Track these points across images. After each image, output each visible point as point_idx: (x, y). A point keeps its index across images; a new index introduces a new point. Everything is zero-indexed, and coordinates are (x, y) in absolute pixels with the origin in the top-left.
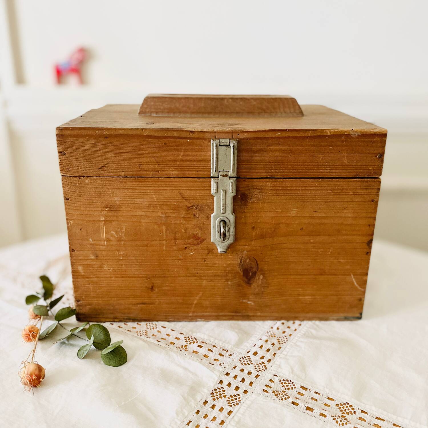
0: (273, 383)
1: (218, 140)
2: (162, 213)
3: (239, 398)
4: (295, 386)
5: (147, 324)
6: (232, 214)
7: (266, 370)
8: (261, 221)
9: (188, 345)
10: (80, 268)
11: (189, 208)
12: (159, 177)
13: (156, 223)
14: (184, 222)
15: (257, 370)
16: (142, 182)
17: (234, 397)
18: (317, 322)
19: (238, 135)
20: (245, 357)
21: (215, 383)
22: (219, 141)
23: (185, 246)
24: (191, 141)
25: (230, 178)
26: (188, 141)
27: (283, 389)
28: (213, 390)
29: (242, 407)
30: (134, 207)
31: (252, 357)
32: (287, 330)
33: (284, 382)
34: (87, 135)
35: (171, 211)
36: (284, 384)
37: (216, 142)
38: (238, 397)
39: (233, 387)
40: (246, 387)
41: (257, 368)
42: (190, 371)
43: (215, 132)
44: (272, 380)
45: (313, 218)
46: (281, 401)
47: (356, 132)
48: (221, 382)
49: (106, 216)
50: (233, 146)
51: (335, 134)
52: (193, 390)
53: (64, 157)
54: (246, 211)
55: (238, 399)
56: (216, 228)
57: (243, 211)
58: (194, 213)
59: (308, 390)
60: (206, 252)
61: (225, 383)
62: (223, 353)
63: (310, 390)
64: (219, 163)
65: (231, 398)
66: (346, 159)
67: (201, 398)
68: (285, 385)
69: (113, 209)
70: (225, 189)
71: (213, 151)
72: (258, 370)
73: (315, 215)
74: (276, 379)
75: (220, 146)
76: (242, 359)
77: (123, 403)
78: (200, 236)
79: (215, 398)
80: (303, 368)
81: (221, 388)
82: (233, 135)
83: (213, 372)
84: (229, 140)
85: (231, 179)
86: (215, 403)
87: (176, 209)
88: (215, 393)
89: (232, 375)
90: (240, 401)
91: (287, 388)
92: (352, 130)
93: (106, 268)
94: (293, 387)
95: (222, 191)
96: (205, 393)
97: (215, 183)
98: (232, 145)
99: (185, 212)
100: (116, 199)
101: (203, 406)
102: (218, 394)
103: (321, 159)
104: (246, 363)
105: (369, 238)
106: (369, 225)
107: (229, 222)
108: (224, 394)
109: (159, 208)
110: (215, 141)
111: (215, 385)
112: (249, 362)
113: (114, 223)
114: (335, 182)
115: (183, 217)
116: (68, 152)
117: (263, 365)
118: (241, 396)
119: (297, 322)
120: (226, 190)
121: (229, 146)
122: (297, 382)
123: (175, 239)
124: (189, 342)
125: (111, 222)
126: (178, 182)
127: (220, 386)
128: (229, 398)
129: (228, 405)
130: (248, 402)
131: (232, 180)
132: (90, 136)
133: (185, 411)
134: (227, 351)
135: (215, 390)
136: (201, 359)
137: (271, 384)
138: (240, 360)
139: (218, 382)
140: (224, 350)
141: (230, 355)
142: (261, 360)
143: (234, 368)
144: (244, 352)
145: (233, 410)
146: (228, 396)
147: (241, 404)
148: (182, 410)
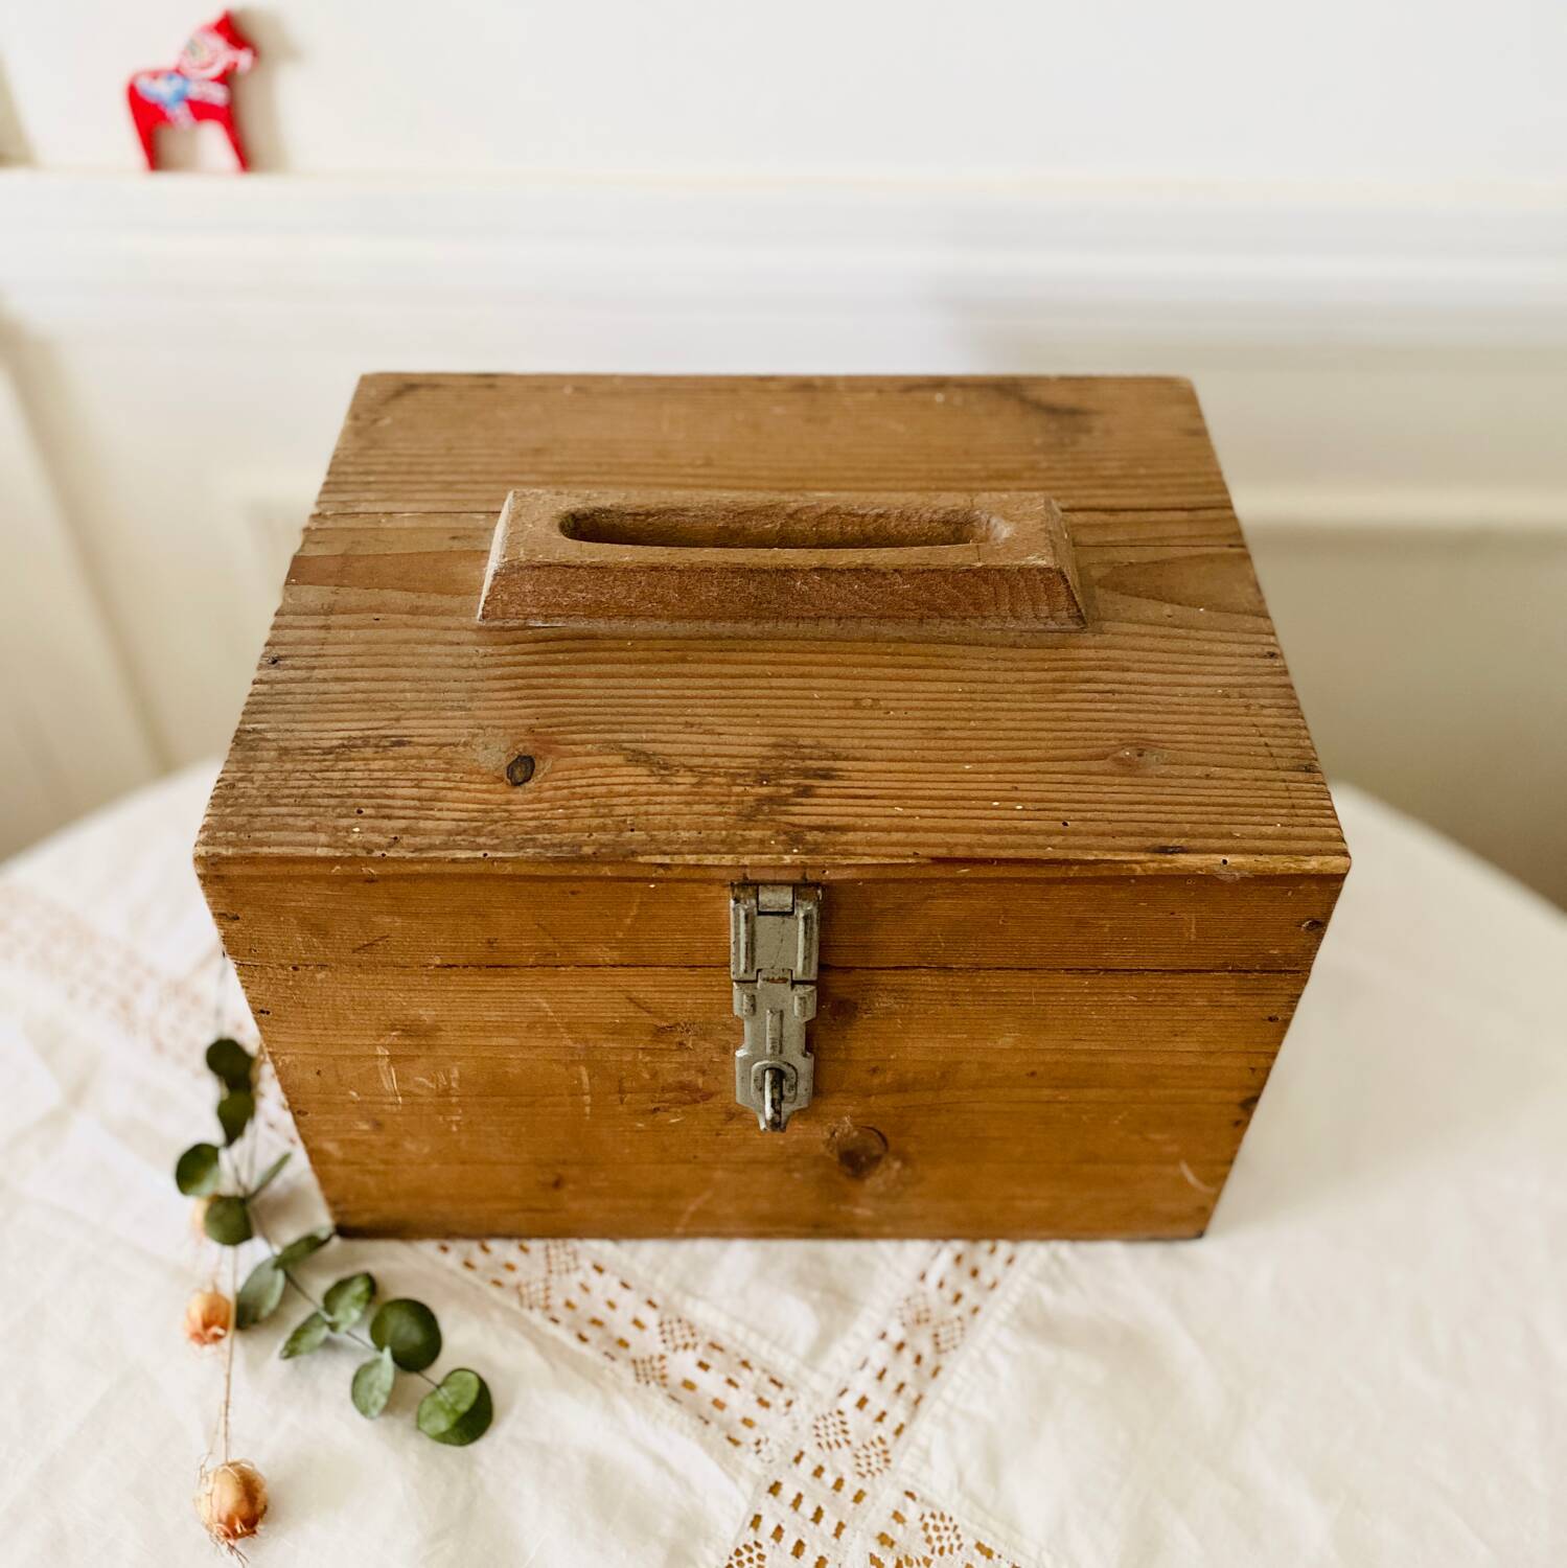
0: (900, 1526)
1: (754, 902)
2: (576, 1041)
4: (962, 1540)
5: (547, 1248)
6: (805, 1056)
7: (885, 1471)
8: (898, 1057)
9: (669, 1354)
10: (330, 1147)
11: (659, 1032)
12: (557, 966)
13: (558, 1061)
14: (648, 1059)
15: (858, 1469)
16: (502, 976)
18: (1064, 1249)
19: (824, 872)
20: (830, 1414)
21: (738, 1526)
22: (758, 903)
23: (653, 1106)
24: (661, 885)
25: (794, 983)
26: (652, 886)
27: (925, 1551)
28: (732, 1557)
30: (482, 1029)
31: (853, 1417)
32: (967, 1288)
33: (931, 1522)
34: (305, 877)
35: (604, 1036)
36: (931, 1532)
37: (746, 907)
39: (788, 1542)
40: (823, 1544)
41: (863, 1462)
42: (671, 1472)
43: (745, 866)
44: (901, 1514)
45: (1071, 1052)
47: (1238, 869)
48: (756, 1521)
49: (390, 1046)
50: (806, 918)
51: (1160, 873)
52: (679, 1556)
53: (235, 926)
54: (848, 1037)
56: (752, 1081)
57: (840, 1037)
58: (677, 1039)
59: (995, 1557)
60: (723, 1116)
61: (768, 1525)
62: (769, 1392)
63: (1000, 1557)
64: (758, 952)
66: (1193, 930)
68: (934, 1535)
69: (412, 1030)
70: (779, 1008)
71: (737, 927)
72: (864, 1470)
73: (1077, 1046)
74: (912, 1511)
75: (760, 913)
76: (821, 1424)
78: (701, 1086)
80: (993, 1467)
81: (753, 1547)
82: (805, 874)
83: (735, 1481)
84: (791, 900)
85: (797, 986)
87: (616, 1031)
89: (788, 1493)
91: (937, 1545)
92: (1225, 862)
93: (410, 1146)
94: (956, 1543)
95: (768, 1012)
97: (745, 997)
98: (801, 915)
99: (649, 1038)
100: (421, 1012)
103: (1106, 930)
104: (832, 1439)
105: (1249, 1094)
106: (1253, 1069)
107: (792, 1071)
109: (562, 1030)
110: (742, 901)
111: (736, 1538)
112: (841, 1438)
113: (423, 1060)
114: (1152, 979)
115: (642, 1049)
116: (247, 913)
117: (880, 1447)
119: (1004, 1247)
120: (782, 1011)
121: (792, 913)
122: (967, 1524)
123: (621, 1091)
124: (671, 1345)
125: (411, 1058)
126: (623, 977)
127: (750, 1536)
131: (801, 990)
132: (314, 879)
134: (780, 1386)
135: (738, 1553)
136: (707, 1422)
137: (896, 1532)
138: (816, 1427)
139: (748, 1524)
140: (774, 1381)
141: (789, 1404)
142: (875, 1427)
143: (797, 1460)
144: (830, 1392)
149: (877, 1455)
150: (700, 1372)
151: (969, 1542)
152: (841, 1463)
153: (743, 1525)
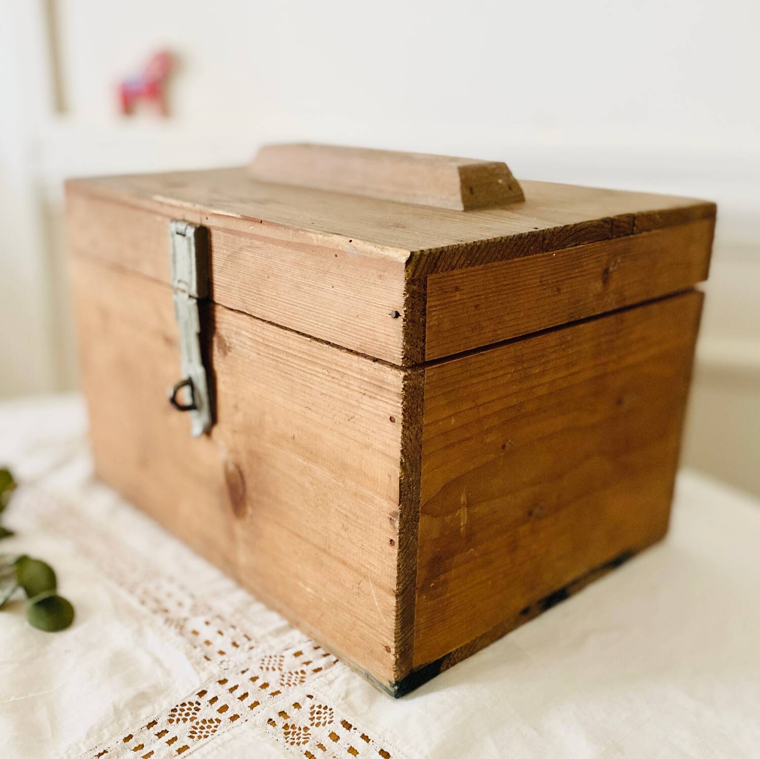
0: (296, 709)
3: (216, 726)
4: (334, 719)
7: (298, 685)
15: (282, 682)
17: (208, 722)
20: (275, 656)
21: (190, 693)
27: (309, 723)
28: (179, 705)
29: (211, 743)
31: (289, 659)
33: (318, 709)
36: (315, 714)
38: (216, 723)
39: (219, 704)
40: (241, 709)
41: (286, 679)
42: (162, 666)
44: (300, 704)
46: (288, 745)
48: (203, 693)
52: (143, 698)
55: (213, 728)
59: (352, 729)
61: (209, 696)
62: (241, 641)
63: (355, 729)
65: (201, 724)
67: (148, 715)
68: (316, 716)
72: (285, 682)
74: (307, 703)
76: (267, 659)
77: (12, 699)
79: (175, 719)
81: (195, 703)
83: (199, 673)
86: (170, 727)
88: (178, 711)
89: (230, 684)
90: (214, 731)
91: (316, 721)
94: (329, 720)
96: (160, 709)
101: (143, 729)
102: (183, 713)
104: (270, 666)
108: (196, 714)
111: (186, 698)
112: (277, 667)
117: (301, 675)
118: (221, 724)
127: (195, 699)
128: (198, 723)
129: (190, 734)
130: (227, 736)
133: (105, 731)
134: (249, 639)
135: (184, 704)
136: (195, 647)
137: (293, 713)
138: (263, 660)
139: (197, 692)
140: (246, 636)
141: (251, 648)
142: (302, 666)
143: (243, 672)
144: (282, 646)
145: (192, 745)
146: (200, 719)
147: (213, 737)
148: (101, 730)
149: (297, 678)
150: (205, 626)
151: (337, 720)
152: (273, 678)
153: (194, 692)
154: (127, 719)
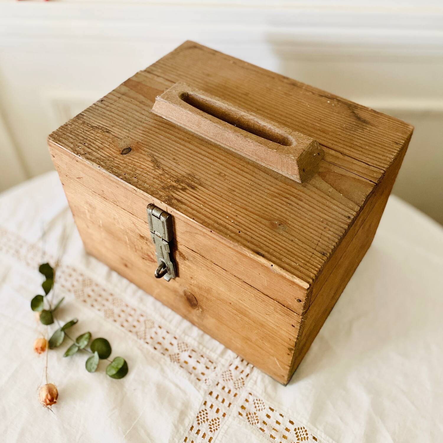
0: (247, 403)
4: (265, 407)
7: (243, 387)
9: (180, 353)
15: (235, 387)
17: (214, 421)
20: (227, 371)
27: (255, 410)
28: (199, 414)
29: (220, 433)
31: (234, 372)
33: (256, 402)
38: (218, 420)
39: (215, 409)
40: (225, 409)
41: (237, 385)
42: (180, 388)
44: (248, 399)
46: (251, 425)
48: (205, 403)
51: (254, 259)
52: (182, 414)
55: (218, 423)
59: (274, 411)
61: (209, 404)
62: (209, 365)
63: (276, 411)
65: (212, 422)
67: (189, 424)
68: (257, 405)
72: (237, 387)
74: (251, 399)
76: (224, 374)
79: (200, 422)
81: (205, 410)
83: (199, 391)
86: (200, 427)
88: (199, 417)
89: (215, 395)
90: (219, 425)
91: (258, 408)
94: (263, 408)
96: (192, 418)
101: (190, 432)
102: (202, 418)
104: (227, 378)
108: (207, 417)
111: (200, 408)
112: (230, 378)
117: (242, 380)
118: (220, 420)
122: (266, 402)
124: (181, 350)
127: (203, 407)
128: (210, 422)
129: (210, 430)
130: (225, 427)
133: (175, 439)
134: (212, 363)
135: (200, 412)
136: (191, 374)
137: (246, 405)
138: (223, 375)
139: (203, 404)
140: (210, 361)
141: (215, 368)
142: (240, 375)
143: (217, 385)
144: (227, 364)
145: (213, 436)
146: (210, 420)
147: (220, 429)
148: (173, 439)
149: (241, 383)
150: (189, 358)
151: (267, 407)
152: (230, 385)
153: (201, 404)
154: (181, 429)
